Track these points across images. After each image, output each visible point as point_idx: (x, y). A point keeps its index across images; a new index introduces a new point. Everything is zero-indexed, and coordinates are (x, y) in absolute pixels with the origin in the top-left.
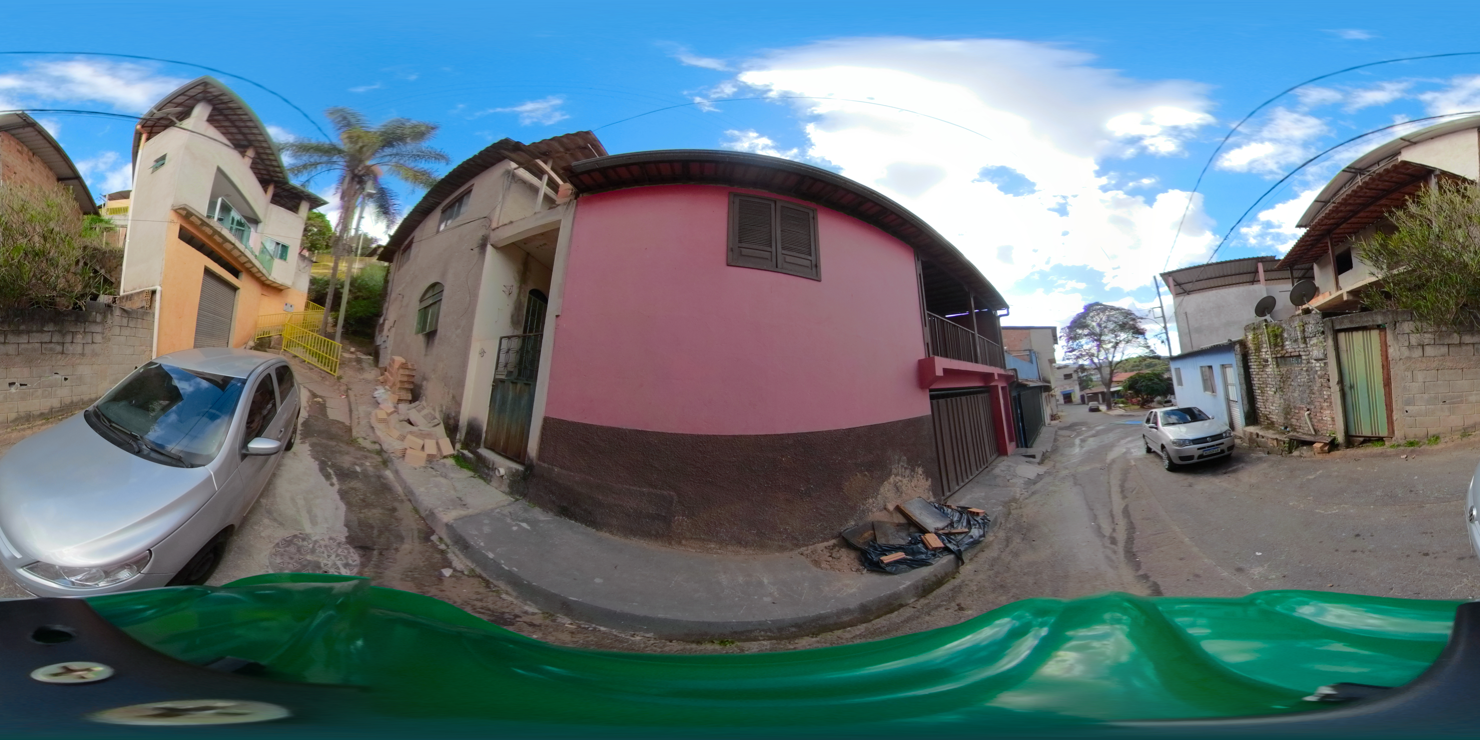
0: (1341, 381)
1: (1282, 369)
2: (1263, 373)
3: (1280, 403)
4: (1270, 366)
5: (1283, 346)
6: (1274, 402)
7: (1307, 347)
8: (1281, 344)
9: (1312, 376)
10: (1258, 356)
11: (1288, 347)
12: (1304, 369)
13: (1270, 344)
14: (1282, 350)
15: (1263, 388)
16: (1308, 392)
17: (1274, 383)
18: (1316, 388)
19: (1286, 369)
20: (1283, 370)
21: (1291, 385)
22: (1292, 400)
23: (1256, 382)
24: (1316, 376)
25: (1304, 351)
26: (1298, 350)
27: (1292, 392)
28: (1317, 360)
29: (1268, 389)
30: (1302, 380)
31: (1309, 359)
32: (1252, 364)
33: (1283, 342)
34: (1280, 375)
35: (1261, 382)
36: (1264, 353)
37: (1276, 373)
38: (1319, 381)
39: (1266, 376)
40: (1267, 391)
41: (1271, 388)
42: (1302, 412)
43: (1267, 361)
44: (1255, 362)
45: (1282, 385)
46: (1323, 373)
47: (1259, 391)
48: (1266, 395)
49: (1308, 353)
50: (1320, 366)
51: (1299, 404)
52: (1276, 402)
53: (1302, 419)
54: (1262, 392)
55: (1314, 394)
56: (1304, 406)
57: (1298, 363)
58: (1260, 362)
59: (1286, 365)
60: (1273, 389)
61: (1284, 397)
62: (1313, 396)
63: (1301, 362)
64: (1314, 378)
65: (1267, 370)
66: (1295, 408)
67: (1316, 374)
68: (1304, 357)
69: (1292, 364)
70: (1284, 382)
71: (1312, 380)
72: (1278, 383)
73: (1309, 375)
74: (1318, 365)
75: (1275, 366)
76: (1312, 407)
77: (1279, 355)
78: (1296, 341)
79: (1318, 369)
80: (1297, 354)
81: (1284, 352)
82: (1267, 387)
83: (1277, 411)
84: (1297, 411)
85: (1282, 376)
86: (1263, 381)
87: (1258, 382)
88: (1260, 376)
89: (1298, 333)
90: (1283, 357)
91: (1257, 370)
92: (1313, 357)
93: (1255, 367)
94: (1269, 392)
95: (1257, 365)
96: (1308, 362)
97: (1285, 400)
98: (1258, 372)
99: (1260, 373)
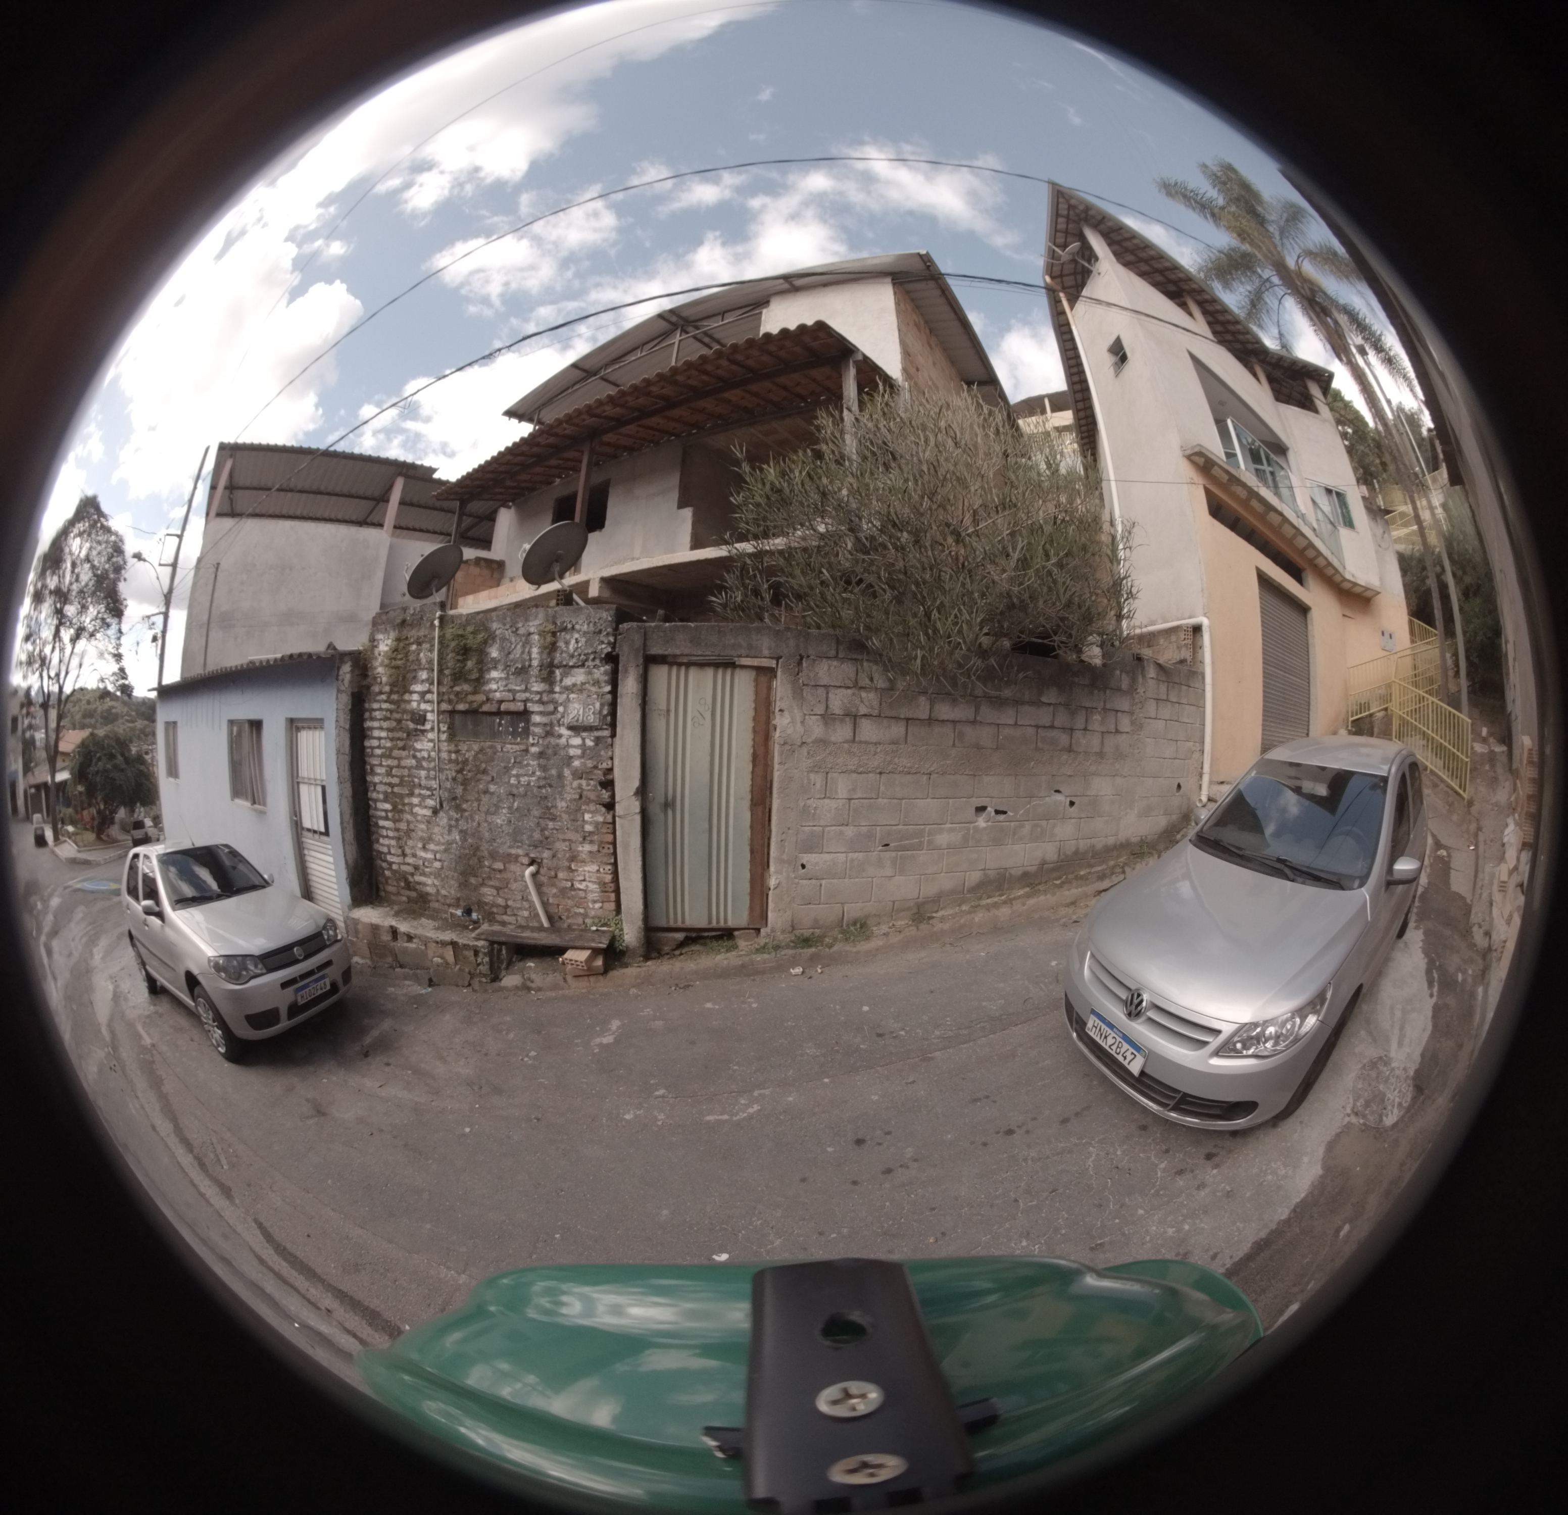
0: (643, 791)
1: (463, 747)
2: (404, 753)
3: (449, 843)
4: (430, 735)
5: (479, 682)
6: (431, 839)
7: (552, 692)
8: (475, 675)
9: (554, 772)
10: (397, 703)
11: (494, 686)
12: (534, 750)
13: (440, 671)
14: (475, 692)
15: (401, 796)
16: (536, 812)
17: (434, 784)
18: (562, 805)
19: (476, 747)
20: (470, 748)
21: (486, 792)
22: (487, 835)
23: (379, 777)
24: (567, 772)
25: (541, 702)
26: (524, 696)
27: (488, 813)
28: (576, 729)
29: (415, 800)
30: (524, 780)
31: (551, 724)
32: (376, 724)
33: (482, 672)
34: (456, 762)
35: (395, 781)
36: (415, 697)
37: (444, 755)
38: (572, 786)
39: (414, 762)
40: (412, 805)
41: (423, 797)
42: (513, 867)
43: (422, 719)
44: (386, 719)
45: (459, 790)
46: (590, 764)
47: (388, 806)
48: (408, 817)
49: (551, 708)
50: (583, 746)
51: (505, 846)
52: (437, 838)
53: (514, 886)
54: (395, 809)
55: (553, 819)
56: (520, 852)
57: (515, 734)
58: (399, 721)
59: (476, 735)
60: (430, 802)
61: (463, 825)
62: (551, 825)
63: (526, 732)
64: (560, 776)
65: (418, 746)
66: (494, 856)
67: (569, 765)
68: (537, 719)
69: (494, 734)
70: (465, 783)
71: (554, 783)
72: (448, 785)
73: (544, 768)
74: (577, 741)
75: (444, 737)
76: (546, 854)
77: (461, 707)
78: (523, 671)
79: (572, 752)
80: (520, 707)
81: (481, 698)
82: (412, 794)
83: (437, 865)
84: (499, 865)
85: (462, 766)
86: (401, 777)
87: (386, 780)
88: (395, 763)
89: (535, 651)
90: (473, 713)
91: (389, 744)
92: (566, 721)
93: (383, 734)
94: (416, 810)
95: (389, 730)
96: (549, 734)
97: (463, 833)
98: (391, 749)
99: (396, 753)
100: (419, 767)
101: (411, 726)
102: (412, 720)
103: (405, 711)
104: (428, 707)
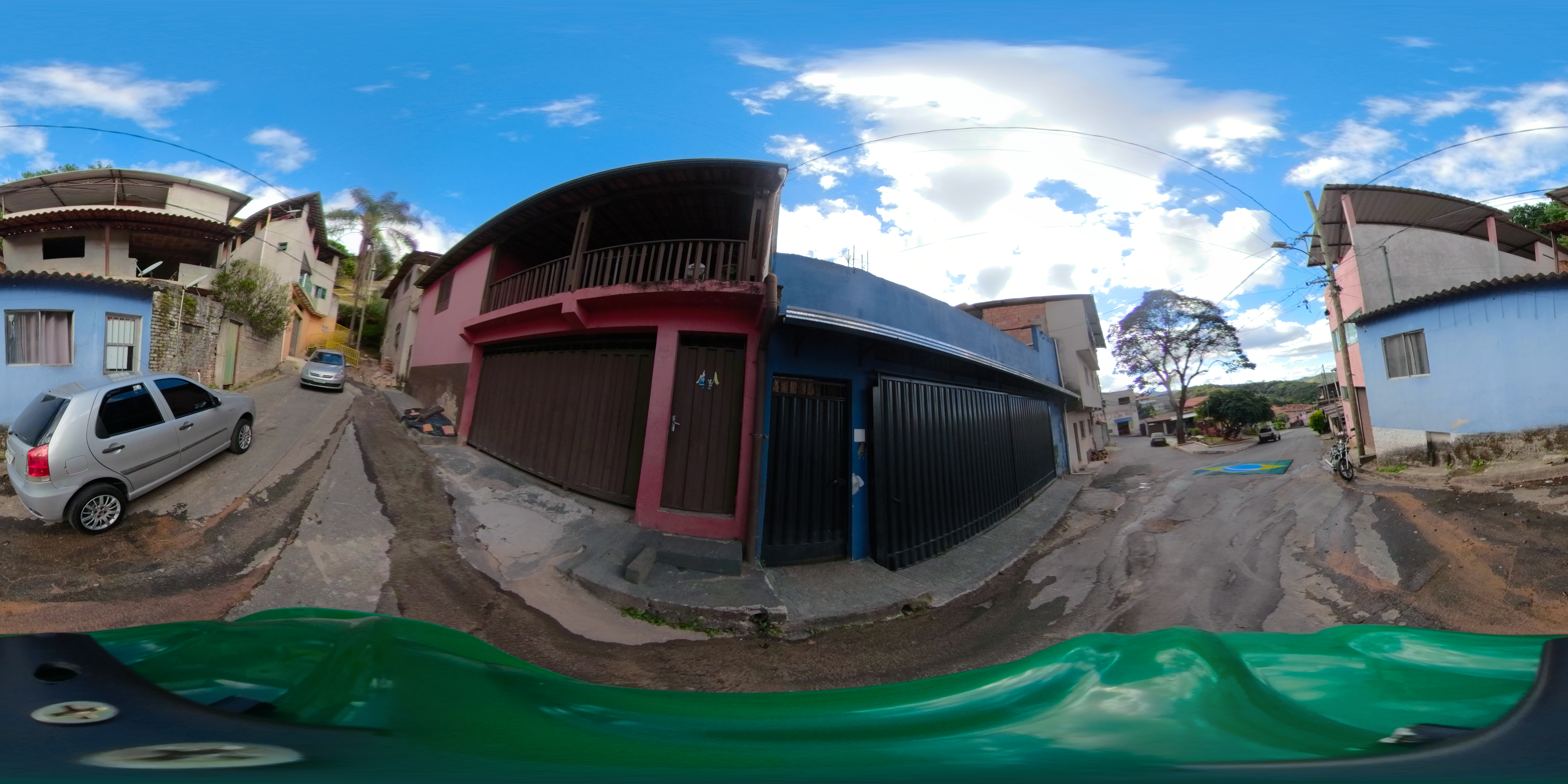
1: (186, 335)
2: (165, 335)
7: (209, 323)
9: (207, 345)
12: (204, 338)
14: (192, 319)
16: (202, 356)
17: (175, 347)
19: (190, 336)
20: (188, 336)
21: (191, 350)
24: (209, 345)
25: (207, 325)
26: (203, 323)
27: (190, 356)
28: (213, 334)
29: (168, 353)
30: (200, 346)
31: (208, 332)
33: (194, 313)
35: (161, 345)
36: (171, 316)
37: (180, 337)
38: (210, 349)
39: (169, 339)
43: (174, 325)
45: (183, 349)
46: (214, 343)
47: (155, 355)
48: (163, 359)
52: (174, 366)
54: (159, 356)
55: (205, 358)
57: (199, 333)
58: (164, 323)
60: (173, 353)
67: (210, 343)
68: (205, 329)
70: (185, 347)
71: (207, 348)
72: (180, 347)
73: (205, 344)
74: (212, 337)
75: (181, 331)
77: (187, 322)
79: (211, 340)
80: (202, 325)
81: (193, 321)
82: (166, 350)
84: (191, 373)
85: (185, 341)
86: (163, 344)
87: (156, 345)
88: (161, 338)
89: (208, 311)
90: (191, 325)
91: (159, 331)
92: (212, 331)
93: (157, 327)
94: (168, 356)
95: (160, 326)
96: (207, 334)
97: (183, 363)
98: (160, 333)
99: (162, 335)
100: (171, 340)
102: (170, 324)
103: (166, 320)
104: (176, 320)
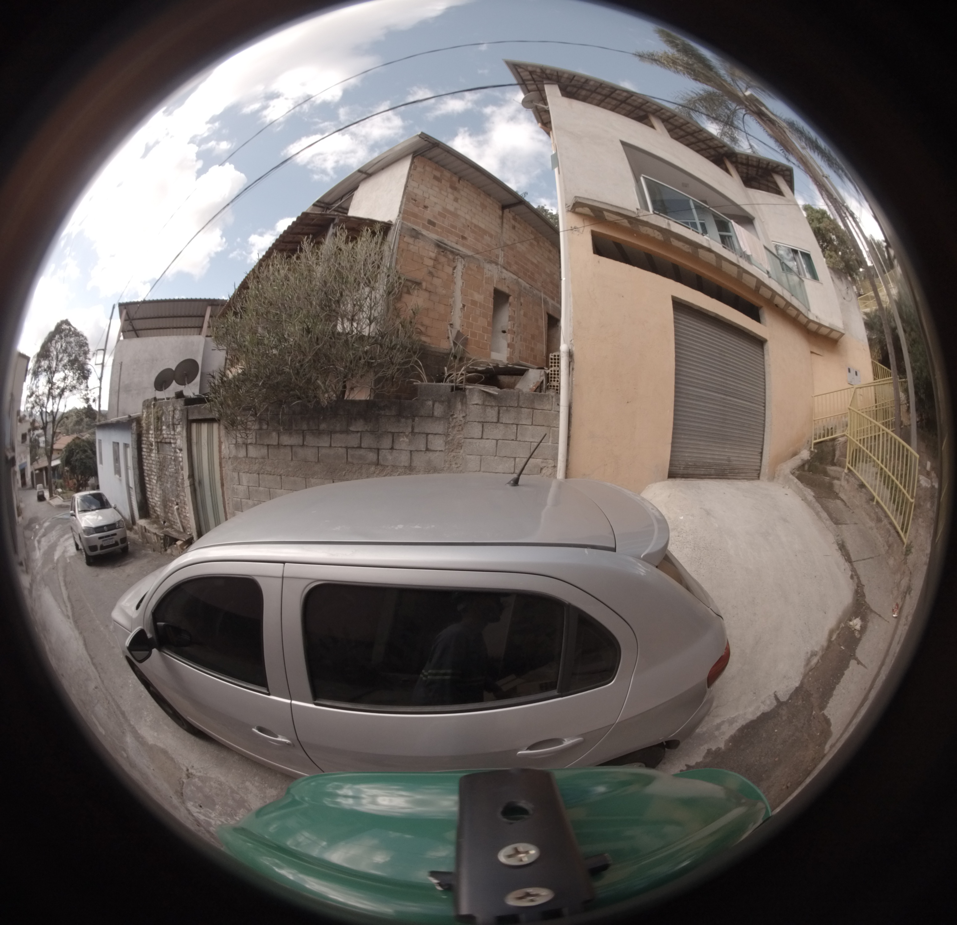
1: (160, 456)
2: (149, 458)
3: (160, 494)
4: (154, 451)
5: (161, 430)
10: (148, 438)
13: (154, 426)
14: (161, 434)
15: (150, 475)
19: (163, 456)
21: (165, 474)
22: (167, 492)
23: (145, 467)
25: (173, 439)
26: (169, 436)
27: (166, 483)
29: (153, 477)
30: (172, 470)
32: (144, 446)
34: (159, 461)
35: (148, 469)
36: (150, 436)
37: (157, 459)
39: (151, 461)
43: (152, 445)
45: (161, 473)
47: (148, 479)
48: (152, 483)
51: (171, 497)
52: (158, 492)
57: (169, 451)
58: (148, 445)
59: (162, 451)
60: (156, 478)
61: (162, 487)
65: (152, 455)
66: (169, 500)
69: (166, 451)
72: (158, 471)
75: (157, 452)
77: (159, 440)
80: (169, 441)
81: (162, 437)
82: (152, 475)
83: (159, 503)
84: (170, 504)
85: (160, 464)
86: (150, 467)
88: (148, 461)
90: (161, 442)
91: (146, 454)
93: (145, 450)
94: (153, 480)
97: (163, 491)
100: (152, 464)
101: (150, 447)
103: (149, 441)
104: (153, 440)
